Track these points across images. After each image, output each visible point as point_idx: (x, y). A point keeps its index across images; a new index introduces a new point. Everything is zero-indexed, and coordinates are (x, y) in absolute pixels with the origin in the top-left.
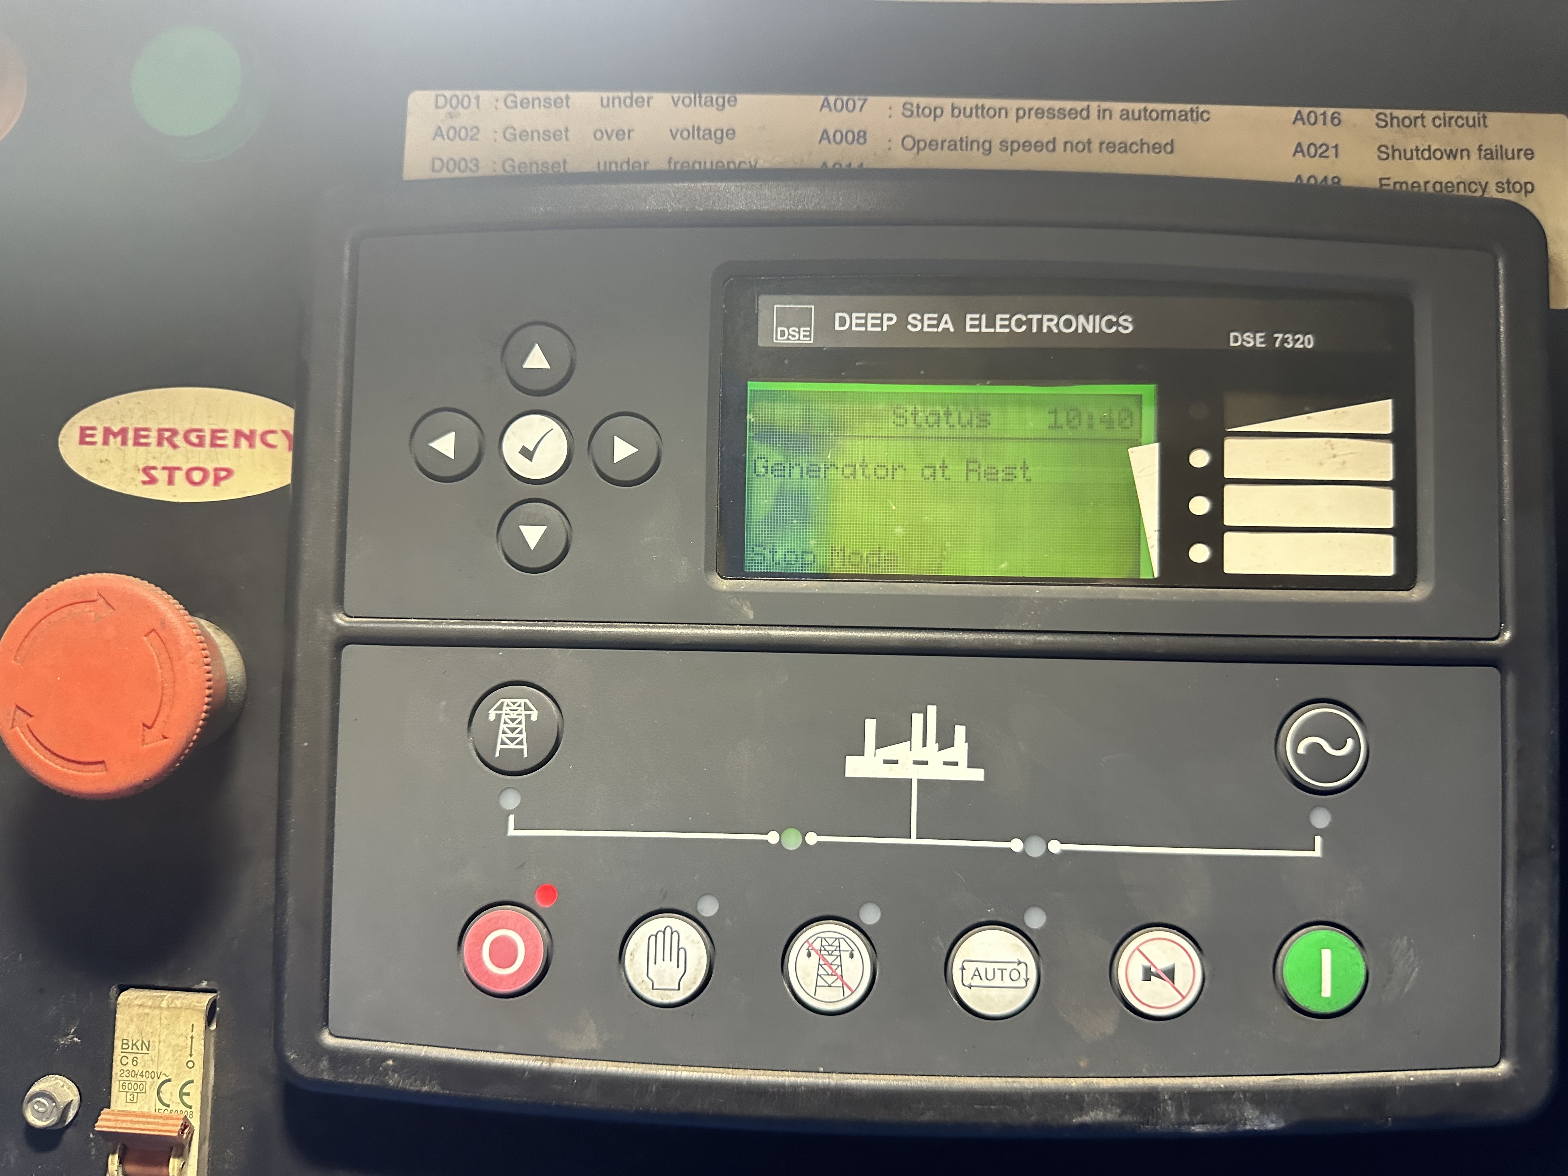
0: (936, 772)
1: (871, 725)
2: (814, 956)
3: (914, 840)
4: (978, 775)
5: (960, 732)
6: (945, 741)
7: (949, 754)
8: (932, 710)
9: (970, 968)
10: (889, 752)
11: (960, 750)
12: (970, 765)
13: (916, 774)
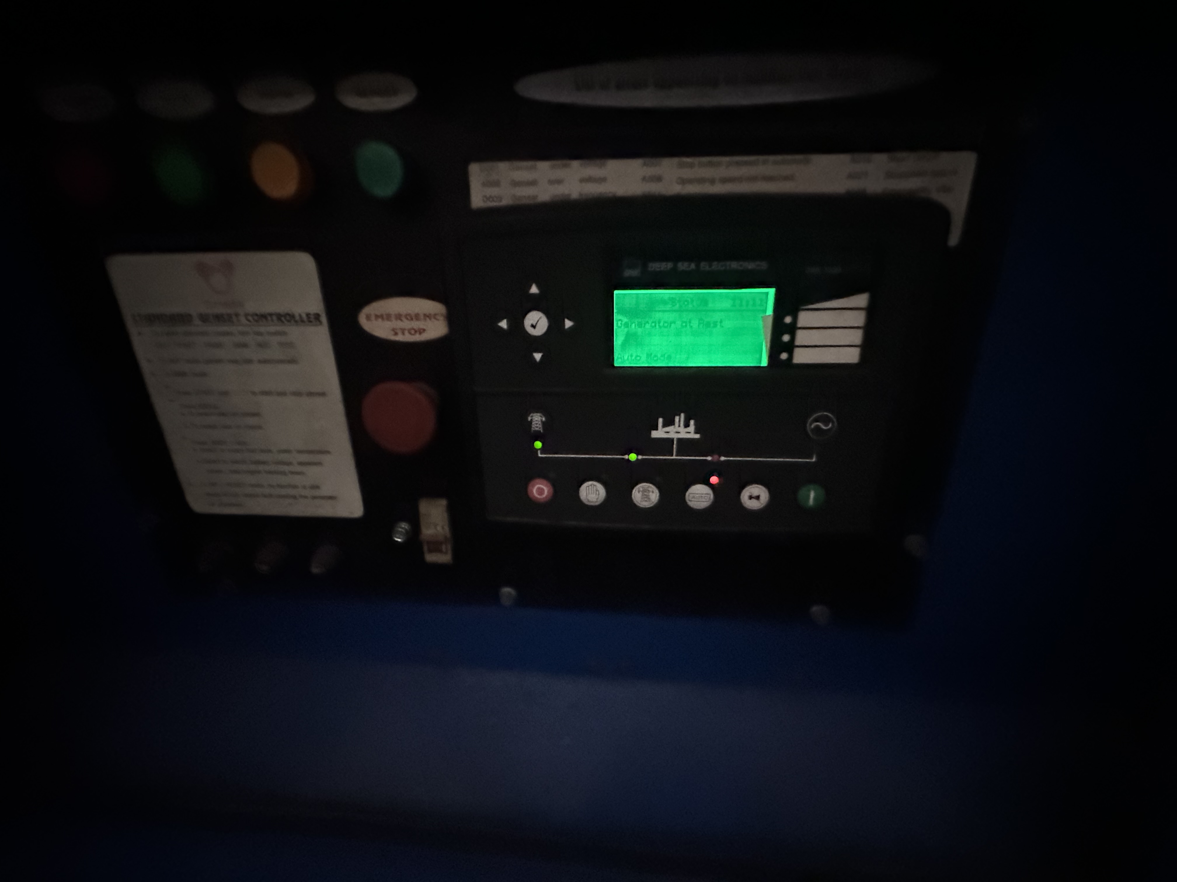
0: (683, 435)
1: (661, 420)
2: (641, 493)
3: (674, 457)
4: (697, 436)
5: (692, 422)
6: (687, 425)
7: (688, 430)
8: (682, 415)
9: (691, 495)
10: (667, 429)
11: (692, 428)
12: (696, 433)
13: (675, 436)
